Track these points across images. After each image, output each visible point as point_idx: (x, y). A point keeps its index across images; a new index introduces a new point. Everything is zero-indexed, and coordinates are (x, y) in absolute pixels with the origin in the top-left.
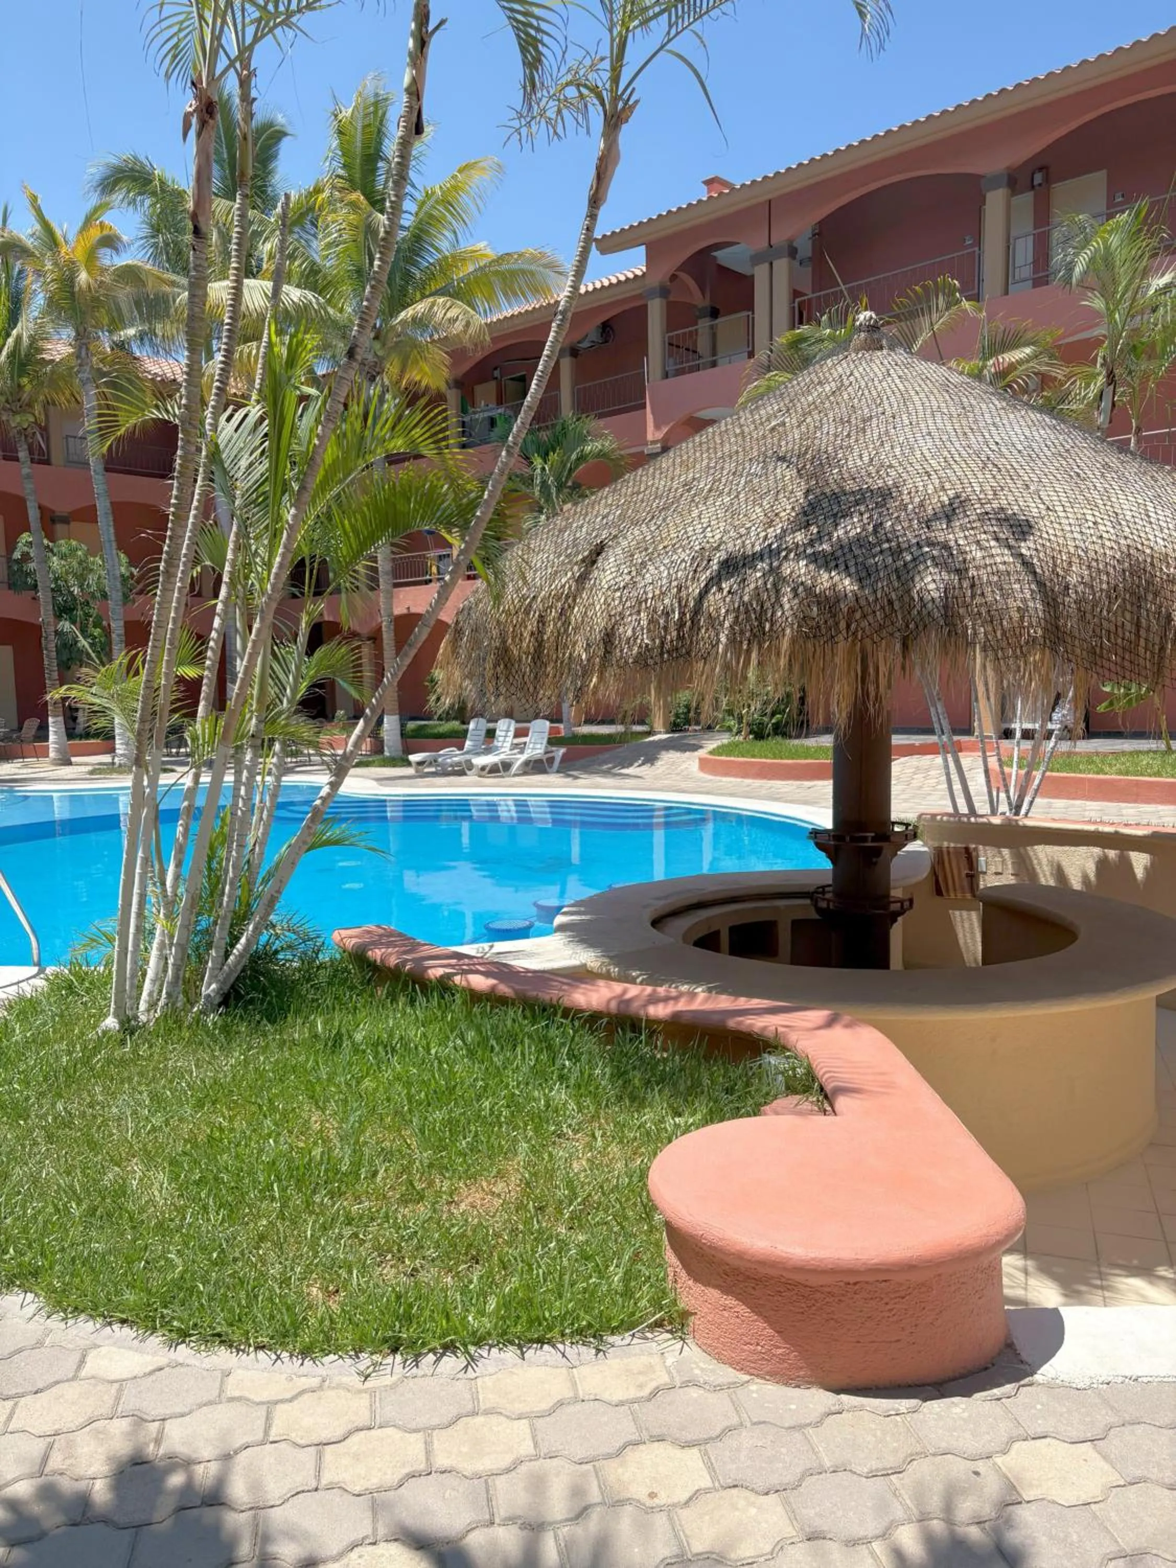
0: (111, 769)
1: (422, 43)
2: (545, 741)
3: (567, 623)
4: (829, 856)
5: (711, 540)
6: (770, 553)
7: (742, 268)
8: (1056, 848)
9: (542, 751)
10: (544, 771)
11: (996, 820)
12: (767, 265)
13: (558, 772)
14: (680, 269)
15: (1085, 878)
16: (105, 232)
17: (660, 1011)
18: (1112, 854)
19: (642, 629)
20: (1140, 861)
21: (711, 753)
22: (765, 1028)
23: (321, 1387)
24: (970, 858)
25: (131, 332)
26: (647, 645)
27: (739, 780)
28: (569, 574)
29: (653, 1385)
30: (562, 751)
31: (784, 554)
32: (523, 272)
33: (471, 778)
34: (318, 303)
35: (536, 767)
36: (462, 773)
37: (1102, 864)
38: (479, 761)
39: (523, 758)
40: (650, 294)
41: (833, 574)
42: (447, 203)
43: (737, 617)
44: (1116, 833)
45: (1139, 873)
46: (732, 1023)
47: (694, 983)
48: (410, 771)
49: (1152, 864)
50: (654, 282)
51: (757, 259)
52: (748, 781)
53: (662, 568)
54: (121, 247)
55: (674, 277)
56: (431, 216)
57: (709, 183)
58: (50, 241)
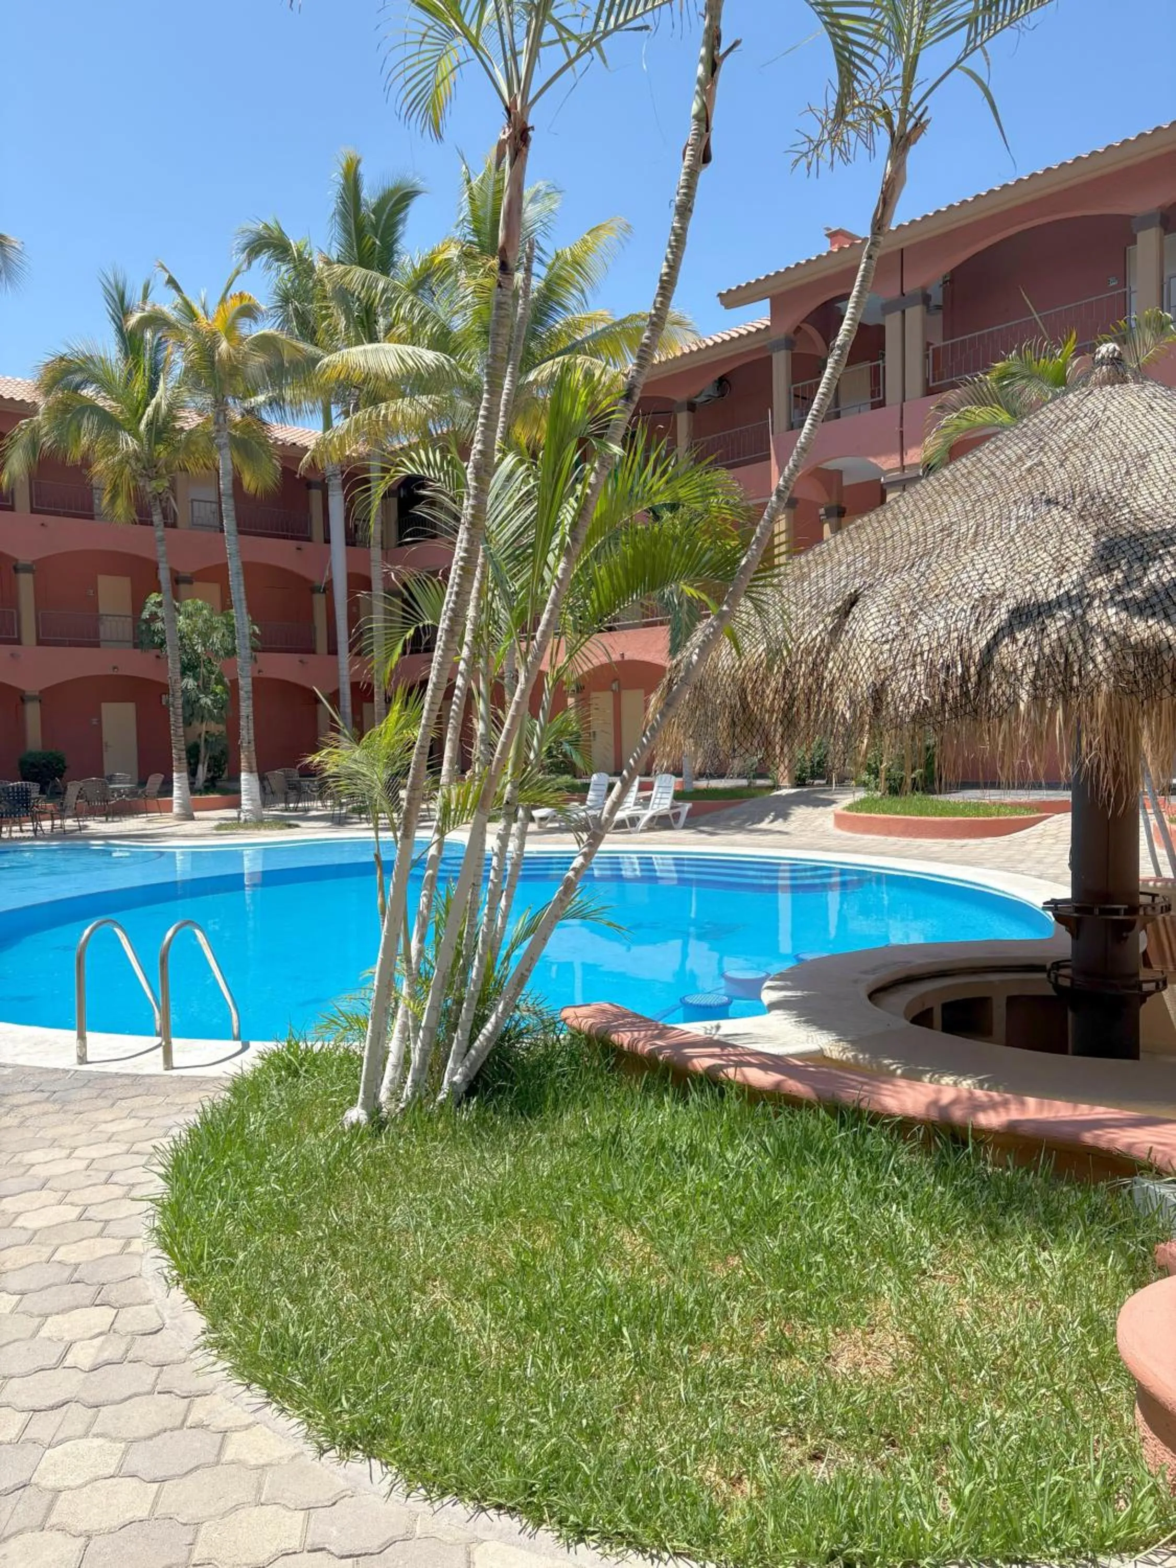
0: (236, 825)
1: (713, 66)
2: (670, 796)
3: (820, 679)
4: (1070, 929)
5: (993, 587)
6: (1066, 601)
7: (867, 318)
9: (668, 806)
10: (669, 827)
12: (898, 314)
13: (685, 827)
14: (804, 321)
16: (245, 302)
17: (990, 1120)
19: (919, 685)
21: (850, 808)
22: (1131, 1145)
25: (261, 398)
26: (926, 702)
27: (883, 838)
28: (821, 626)
30: (688, 806)
31: (1087, 600)
34: (451, 365)
35: (662, 822)
39: (649, 813)
40: (776, 346)
41: (1151, 622)
42: (577, 264)
43: (1037, 671)
46: (1088, 1137)
47: (960, 1075)
50: (780, 333)
51: (890, 309)
52: (892, 839)
53: (937, 618)
54: (260, 317)
55: (798, 329)
56: (560, 277)
57: (833, 235)
58: (190, 314)
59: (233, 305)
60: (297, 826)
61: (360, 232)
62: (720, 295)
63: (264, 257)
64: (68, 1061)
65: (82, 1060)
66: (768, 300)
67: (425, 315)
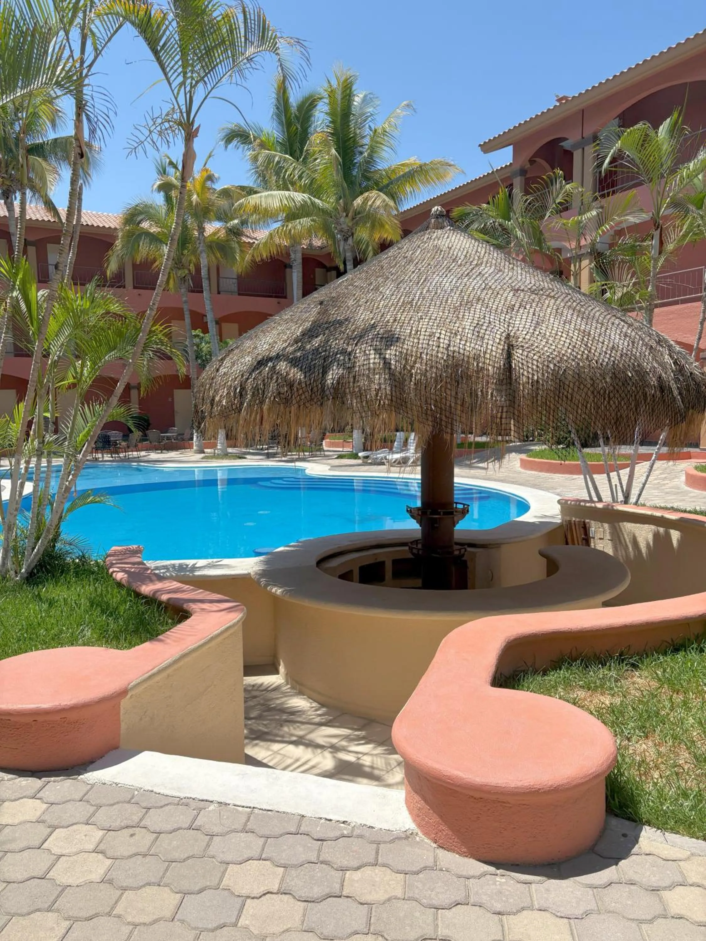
0: (215, 457)
4: (418, 522)
6: (277, 357)
7: (570, 149)
8: (633, 525)
11: (600, 506)
12: (580, 151)
14: (534, 157)
15: (648, 545)
16: (209, 173)
18: (662, 530)
20: (675, 535)
24: (585, 528)
25: (236, 222)
31: (281, 358)
33: (387, 467)
36: (383, 464)
37: (656, 535)
38: (392, 457)
40: (514, 175)
41: (296, 369)
44: (662, 516)
45: (675, 543)
49: (681, 537)
50: (517, 167)
51: (577, 146)
54: (215, 181)
55: (530, 161)
56: (377, 142)
57: (559, 100)
59: (205, 174)
60: (245, 458)
62: (480, 145)
63: (235, 142)
66: (511, 148)
67: (302, 173)
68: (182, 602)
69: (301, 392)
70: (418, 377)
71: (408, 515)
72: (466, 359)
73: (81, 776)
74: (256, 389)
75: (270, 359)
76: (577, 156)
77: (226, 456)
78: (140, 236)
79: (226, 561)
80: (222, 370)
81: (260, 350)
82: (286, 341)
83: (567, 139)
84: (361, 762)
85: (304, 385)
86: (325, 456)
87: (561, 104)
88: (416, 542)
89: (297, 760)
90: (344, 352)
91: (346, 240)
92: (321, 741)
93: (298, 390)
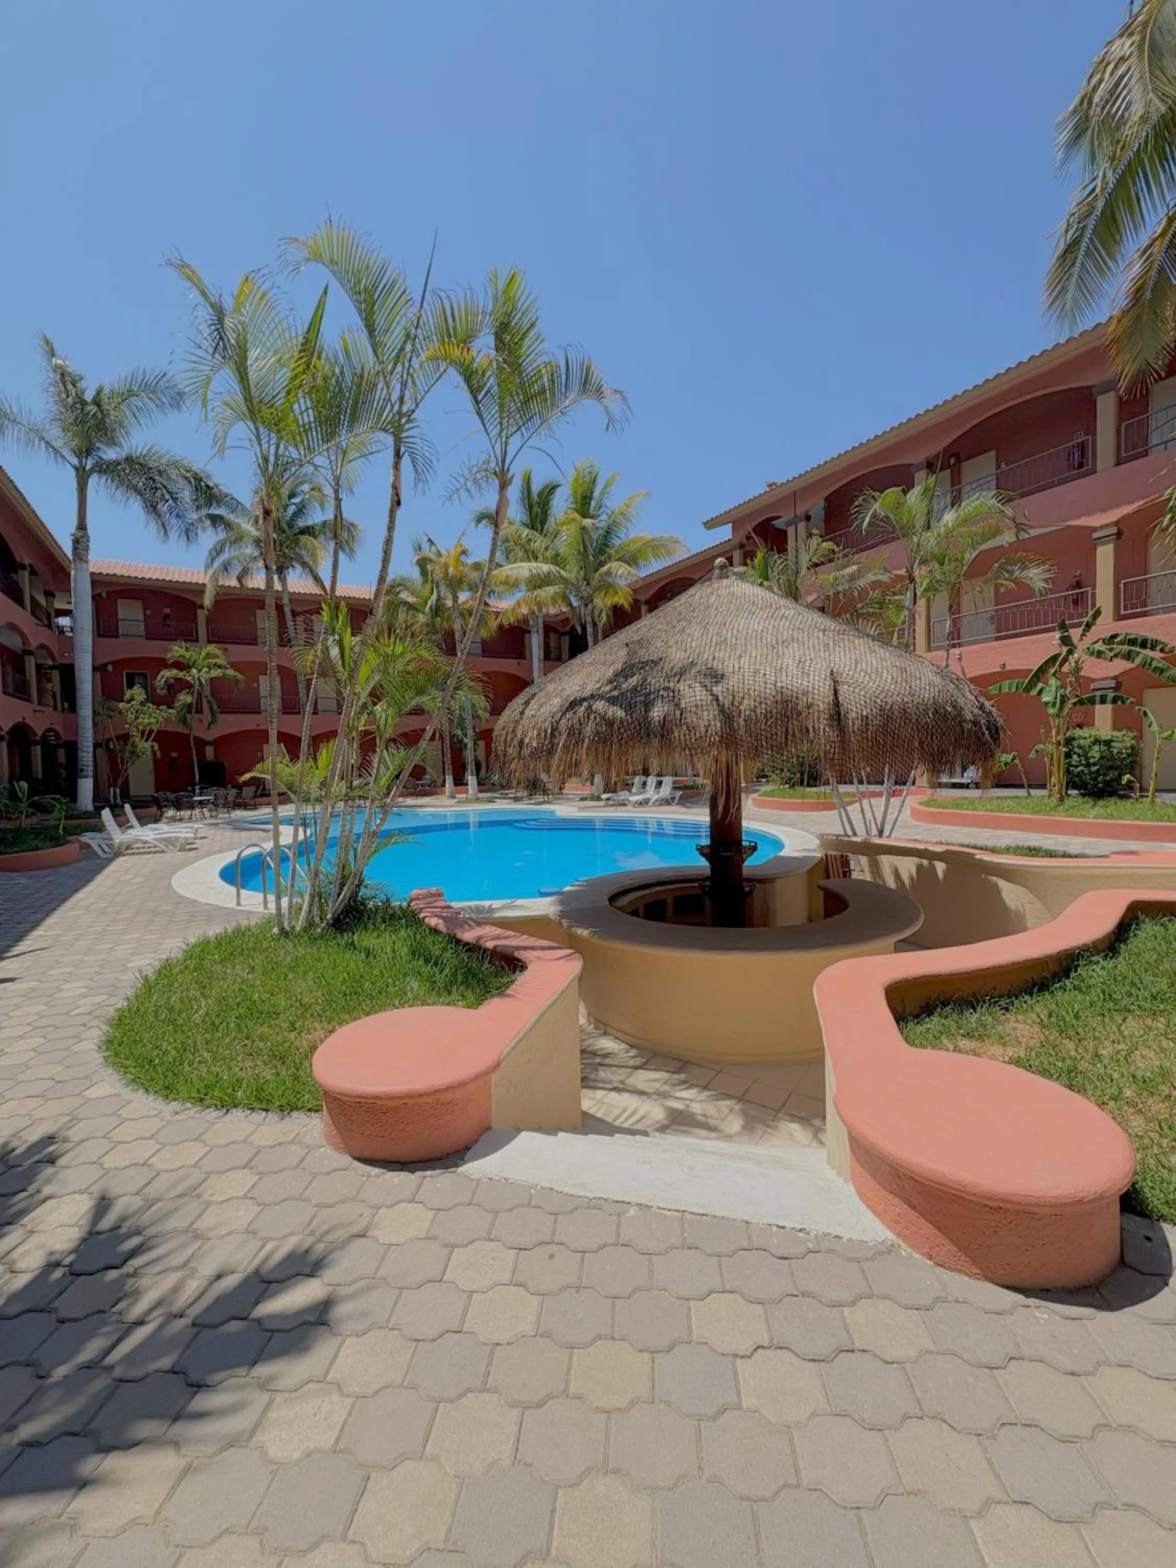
0: (467, 801)
1: (398, 461)
2: (671, 788)
4: (707, 859)
5: (570, 694)
6: (591, 697)
7: (783, 527)
8: (894, 857)
9: (669, 793)
10: (669, 805)
12: (794, 527)
13: (678, 804)
14: (751, 533)
15: (911, 878)
16: (462, 548)
18: (925, 862)
20: (940, 867)
21: (760, 795)
23: (155, 1116)
24: (845, 863)
29: (282, 1140)
30: (681, 792)
31: (597, 697)
32: (663, 545)
33: (629, 808)
34: (557, 571)
35: (667, 802)
36: (625, 805)
37: (919, 867)
38: (633, 799)
39: (657, 797)
40: (734, 548)
41: (615, 708)
42: (623, 514)
44: (926, 850)
45: (940, 874)
48: (602, 803)
49: (947, 869)
50: (736, 542)
51: (789, 524)
52: (775, 812)
53: (550, 706)
54: (468, 555)
55: (748, 537)
56: (615, 522)
57: (770, 486)
58: (439, 554)
59: (459, 550)
61: (531, 507)
62: (703, 523)
63: (484, 522)
64: (232, 904)
65: (239, 904)
66: (730, 525)
67: (548, 547)
68: (511, 949)
69: (622, 731)
70: (748, 713)
71: (697, 853)
72: (795, 695)
73: (460, 1169)
74: (571, 731)
75: (585, 699)
76: (791, 531)
77: (478, 800)
78: (399, 604)
79: (519, 902)
80: (528, 713)
81: (568, 692)
82: (598, 682)
83: (780, 517)
84: (691, 1110)
85: (625, 723)
86: (568, 799)
87: (771, 489)
88: (705, 879)
89: (625, 1110)
90: (666, 689)
91: (586, 605)
92: (642, 1086)
93: (619, 729)
